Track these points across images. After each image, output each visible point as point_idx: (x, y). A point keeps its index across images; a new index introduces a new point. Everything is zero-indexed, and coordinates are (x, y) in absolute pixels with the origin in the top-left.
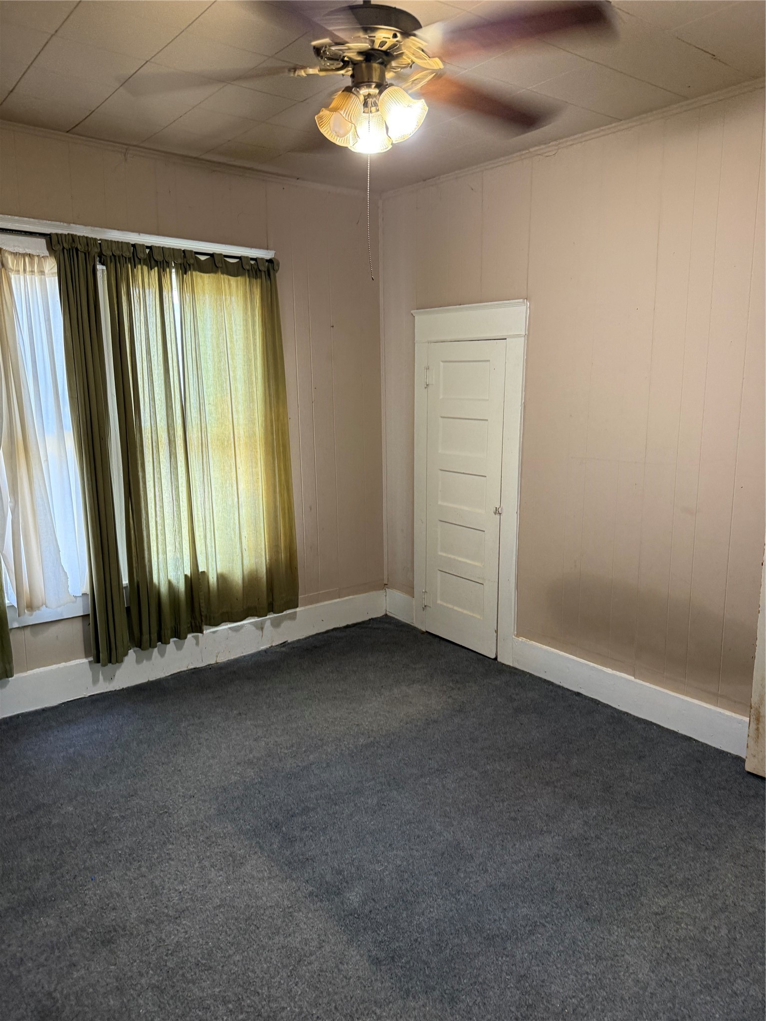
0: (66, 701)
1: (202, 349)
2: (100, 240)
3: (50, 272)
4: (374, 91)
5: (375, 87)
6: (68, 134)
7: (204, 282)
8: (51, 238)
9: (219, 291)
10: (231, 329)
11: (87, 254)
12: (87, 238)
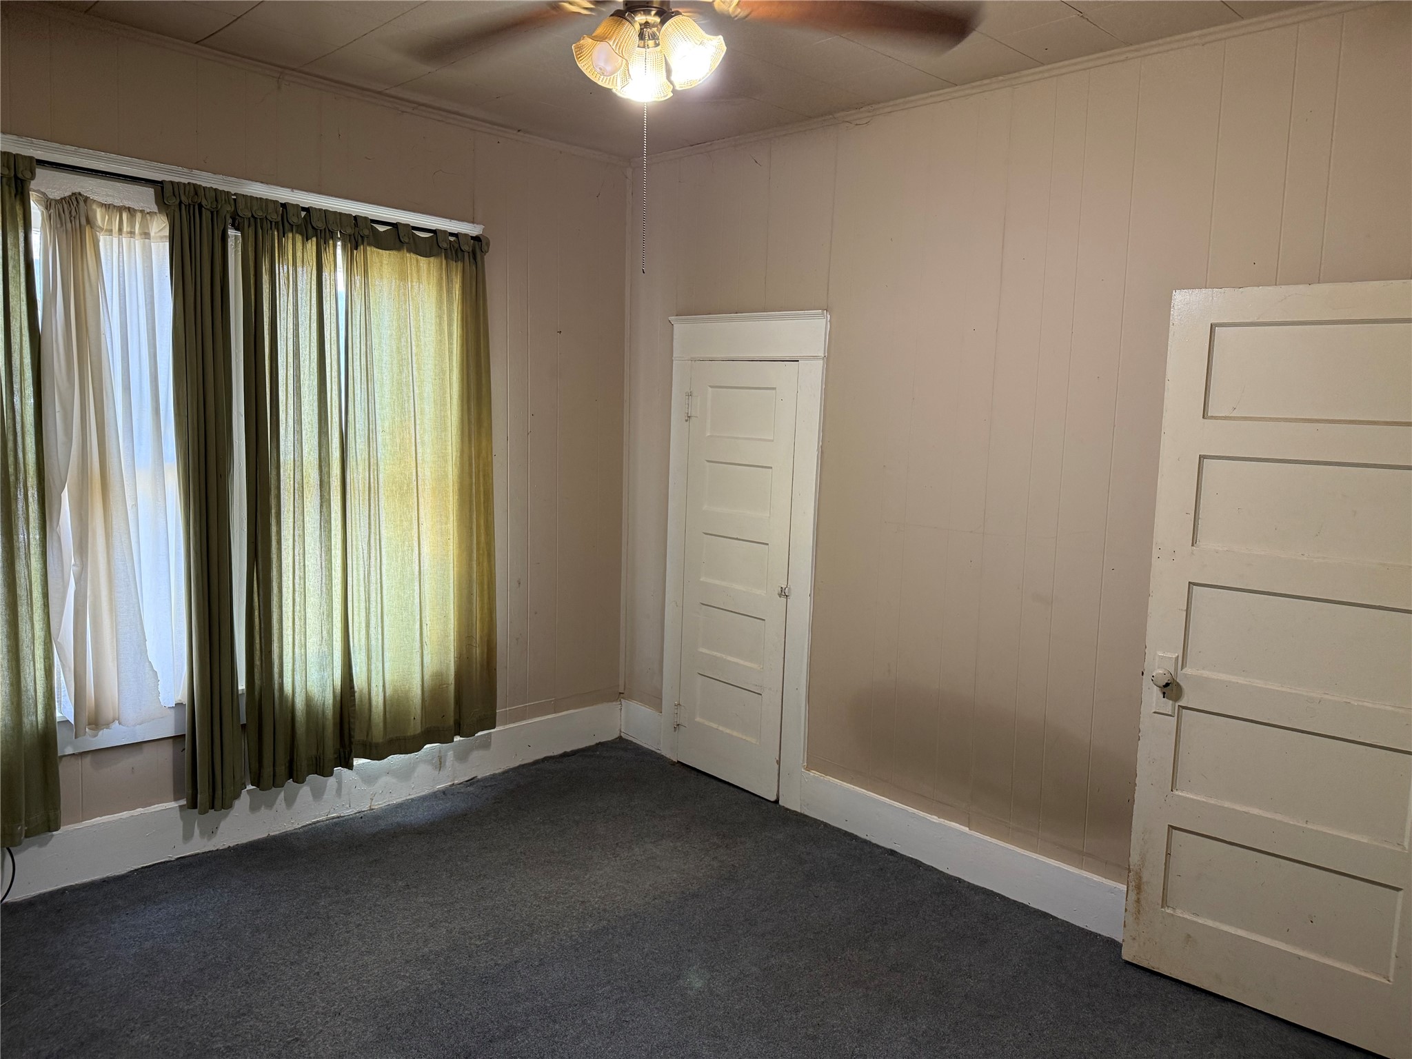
0: (140, 867)
1: (376, 353)
2: (235, 194)
3: (158, 235)
4: (653, 18)
5: (656, 14)
6: (197, 46)
7: (383, 263)
8: (162, 188)
9: (403, 276)
10: (418, 328)
11: (215, 213)
12: (216, 190)
